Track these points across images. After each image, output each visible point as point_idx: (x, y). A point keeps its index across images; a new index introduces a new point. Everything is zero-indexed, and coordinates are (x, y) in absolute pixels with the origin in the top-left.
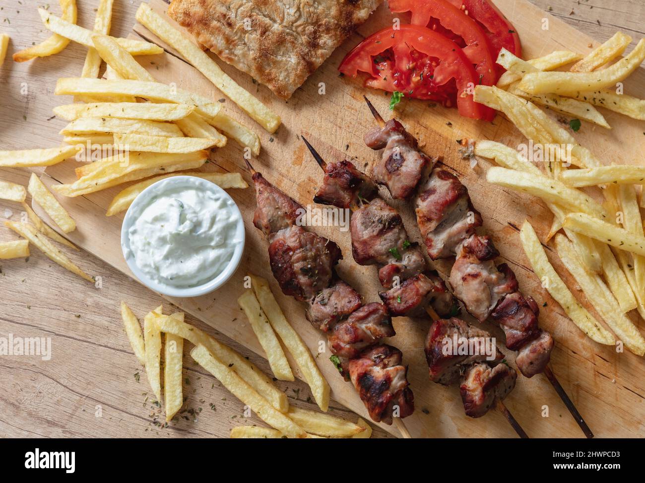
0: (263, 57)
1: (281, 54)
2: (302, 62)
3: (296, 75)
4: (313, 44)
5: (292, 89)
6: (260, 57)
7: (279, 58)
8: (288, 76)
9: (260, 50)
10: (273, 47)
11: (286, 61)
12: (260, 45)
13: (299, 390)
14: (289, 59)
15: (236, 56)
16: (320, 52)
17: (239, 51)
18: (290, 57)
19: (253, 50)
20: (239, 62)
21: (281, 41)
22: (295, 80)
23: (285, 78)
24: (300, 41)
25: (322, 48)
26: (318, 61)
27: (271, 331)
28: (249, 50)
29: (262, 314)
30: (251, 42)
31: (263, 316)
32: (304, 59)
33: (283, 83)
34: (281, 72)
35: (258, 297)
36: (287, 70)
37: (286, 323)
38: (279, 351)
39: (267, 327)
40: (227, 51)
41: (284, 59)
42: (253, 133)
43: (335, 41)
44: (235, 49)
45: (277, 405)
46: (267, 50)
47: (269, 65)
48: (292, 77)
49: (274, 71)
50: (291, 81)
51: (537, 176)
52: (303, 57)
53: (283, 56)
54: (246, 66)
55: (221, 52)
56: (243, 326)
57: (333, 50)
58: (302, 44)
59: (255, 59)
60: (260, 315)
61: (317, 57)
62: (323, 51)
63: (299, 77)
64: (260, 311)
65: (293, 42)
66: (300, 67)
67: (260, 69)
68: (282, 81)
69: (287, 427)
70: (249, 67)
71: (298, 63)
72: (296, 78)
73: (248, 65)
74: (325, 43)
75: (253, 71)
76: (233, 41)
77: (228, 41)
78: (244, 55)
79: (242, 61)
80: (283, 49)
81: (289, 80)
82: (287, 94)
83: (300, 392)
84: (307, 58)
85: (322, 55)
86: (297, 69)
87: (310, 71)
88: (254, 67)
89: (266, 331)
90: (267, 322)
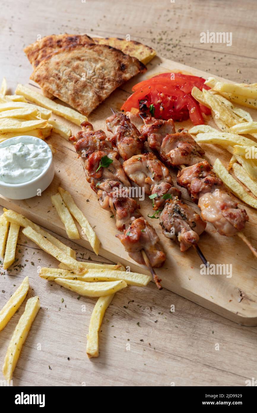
0: (75, 94)
1: (85, 92)
2: (95, 95)
3: (92, 102)
4: (102, 88)
5: (90, 110)
6: (74, 94)
7: (83, 94)
8: (88, 103)
9: (74, 90)
10: (80, 88)
11: (87, 95)
12: (74, 88)
13: (84, 254)
14: (89, 95)
15: (61, 94)
16: (104, 91)
17: (63, 91)
18: (89, 94)
19: (71, 90)
20: (63, 97)
21: (84, 86)
22: (91, 105)
23: (86, 104)
24: (95, 86)
25: (106, 89)
26: (104, 96)
27: (68, 211)
28: (68, 91)
29: (63, 203)
30: (69, 86)
31: (64, 204)
32: (96, 94)
33: (85, 107)
34: (84, 101)
35: (62, 196)
36: (87, 100)
37: (77, 207)
38: (72, 221)
39: (66, 210)
40: (57, 91)
41: (86, 94)
42: (68, 128)
43: (113, 87)
44: (61, 90)
45: (69, 254)
46: (77, 90)
47: (78, 98)
48: (90, 103)
49: (81, 101)
50: (89, 106)
51: (216, 132)
52: (96, 93)
53: (85, 93)
54: (66, 99)
55: (54, 92)
56: (53, 214)
57: (112, 91)
58: (96, 88)
59: (71, 94)
60: (62, 204)
61: (103, 94)
62: (106, 91)
63: (94, 103)
64: (62, 202)
65: (91, 86)
66: (94, 98)
67: (74, 100)
68: (85, 105)
69: (73, 264)
70: (68, 99)
71: (93, 96)
72: (92, 104)
73: (67, 98)
74: (107, 87)
75: (70, 101)
76: (60, 86)
77: (58, 86)
78: (66, 93)
79: (64, 96)
80: (86, 90)
81: (88, 105)
82: (87, 112)
83: (85, 255)
84: (98, 94)
85: (106, 93)
86: (92, 99)
87: (100, 101)
88: (70, 99)
89: (64, 212)
90: (66, 207)
